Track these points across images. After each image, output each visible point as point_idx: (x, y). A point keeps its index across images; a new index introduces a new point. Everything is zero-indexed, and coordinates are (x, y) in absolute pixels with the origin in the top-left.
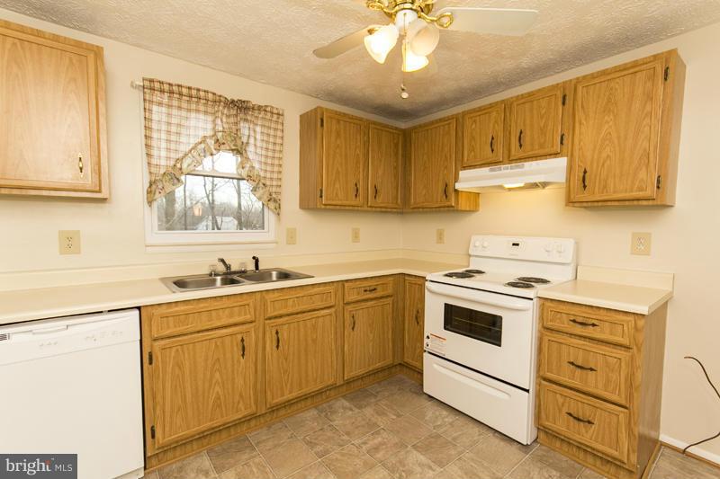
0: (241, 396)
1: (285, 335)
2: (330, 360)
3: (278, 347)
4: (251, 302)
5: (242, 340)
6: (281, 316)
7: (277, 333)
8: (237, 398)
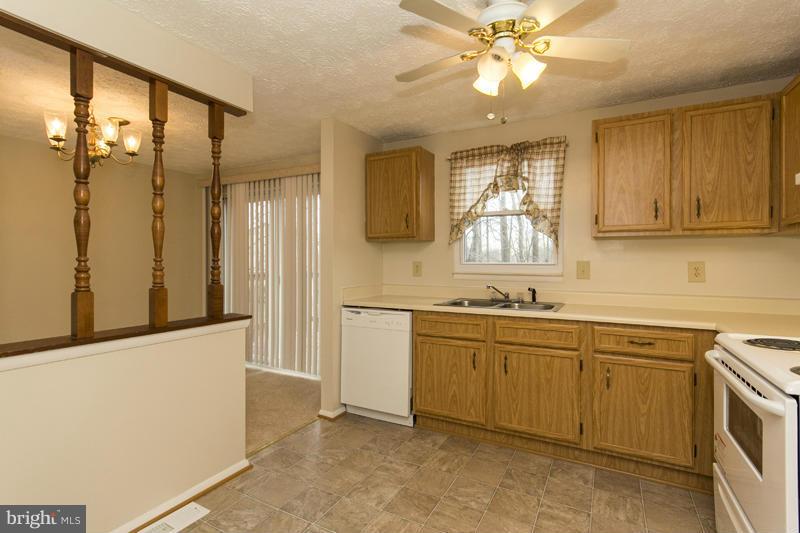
0: (472, 402)
1: (515, 364)
2: (570, 413)
3: (506, 372)
4: (483, 323)
5: (475, 355)
6: (512, 344)
7: (506, 358)
8: (469, 404)
